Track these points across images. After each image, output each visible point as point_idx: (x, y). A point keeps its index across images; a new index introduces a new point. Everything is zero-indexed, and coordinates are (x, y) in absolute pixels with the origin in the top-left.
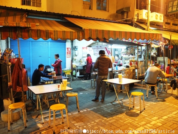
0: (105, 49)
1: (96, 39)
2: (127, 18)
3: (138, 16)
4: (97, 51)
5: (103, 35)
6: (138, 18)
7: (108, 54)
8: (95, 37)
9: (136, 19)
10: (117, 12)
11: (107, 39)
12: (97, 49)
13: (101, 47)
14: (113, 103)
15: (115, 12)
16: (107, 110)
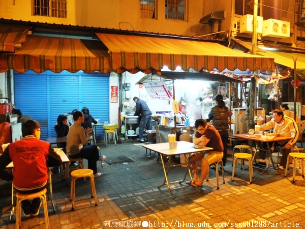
0: (162, 87)
2: (219, 30)
3: (239, 27)
6: (239, 31)
7: (168, 96)
9: (235, 33)
13: (156, 84)
16: (141, 201)
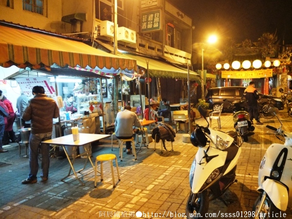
0: (44, 83)
1: (25, 64)
2: (81, 32)
3: (99, 30)
4: (28, 87)
5: (39, 58)
6: (99, 34)
7: (49, 92)
8: (22, 61)
9: (96, 35)
10: (64, 19)
11: (48, 65)
12: (28, 84)
13: (35, 79)
14: (66, 181)
15: (60, 19)
16: (55, 196)
